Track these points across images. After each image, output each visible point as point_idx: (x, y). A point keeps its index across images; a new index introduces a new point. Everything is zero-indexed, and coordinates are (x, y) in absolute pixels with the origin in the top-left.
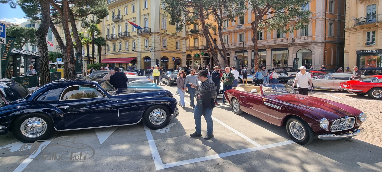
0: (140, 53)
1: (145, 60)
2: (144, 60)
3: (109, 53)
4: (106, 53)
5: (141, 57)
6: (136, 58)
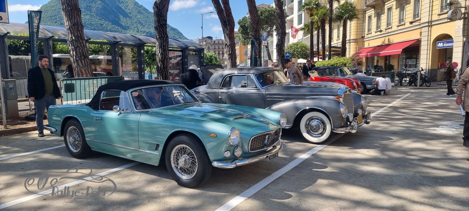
0: (429, 26)
1: (440, 45)
2: (438, 43)
3: (370, 36)
4: (366, 35)
5: (429, 37)
6: (419, 41)
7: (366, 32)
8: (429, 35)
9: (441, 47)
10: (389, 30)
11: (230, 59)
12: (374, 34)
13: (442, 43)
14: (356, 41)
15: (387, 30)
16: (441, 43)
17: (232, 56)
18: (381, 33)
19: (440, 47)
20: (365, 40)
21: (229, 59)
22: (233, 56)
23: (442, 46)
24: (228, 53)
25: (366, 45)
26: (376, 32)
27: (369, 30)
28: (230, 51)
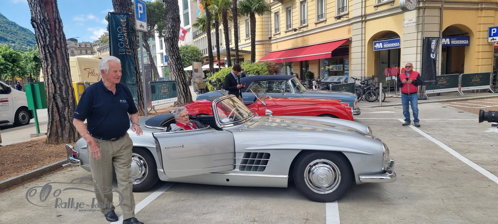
0: (362, 22)
2: (375, 44)
3: (278, 36)
4: (272, 36)
5: (363, 35)
6: (348, 41)
7: (273, 33)
8: (363, 34)
9: (380, 48)
10: (305, 29)
11: (49, 60)
12: (283, 34)
13: (381, 44)
14: (262, 42)
15: (301, 29)
16: (379, 43)
17: (55, 52)
18: (295, 33)
19: (378, 49)
20: (272, 42)
21: (46, 59)
22: (58, 51)
23: (382, 47)
24: (42, 43)
25: (274, 48)
26: (286, 32)
27: (277, 29)
28: (45, 38)
